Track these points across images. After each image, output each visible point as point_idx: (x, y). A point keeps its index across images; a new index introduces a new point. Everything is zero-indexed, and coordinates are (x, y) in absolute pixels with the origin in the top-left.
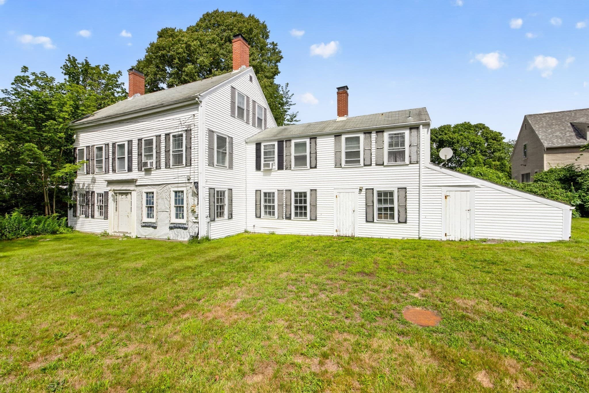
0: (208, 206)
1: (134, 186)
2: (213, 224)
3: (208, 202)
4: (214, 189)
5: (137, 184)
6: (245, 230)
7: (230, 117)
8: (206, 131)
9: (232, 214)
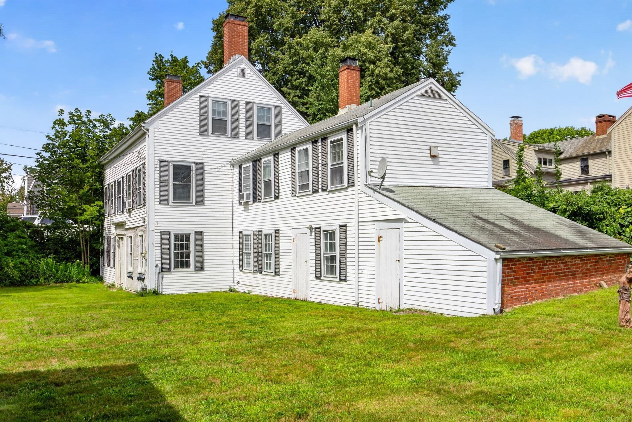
0: (160, 254)
1: (123, 229)
2: (166, 275)
3: (160, 248)
4: (169, 232)
5: (126, 227)
6: (231, 288)
7: (199, 137)
8: (156, 163)
9: (202, 265)
